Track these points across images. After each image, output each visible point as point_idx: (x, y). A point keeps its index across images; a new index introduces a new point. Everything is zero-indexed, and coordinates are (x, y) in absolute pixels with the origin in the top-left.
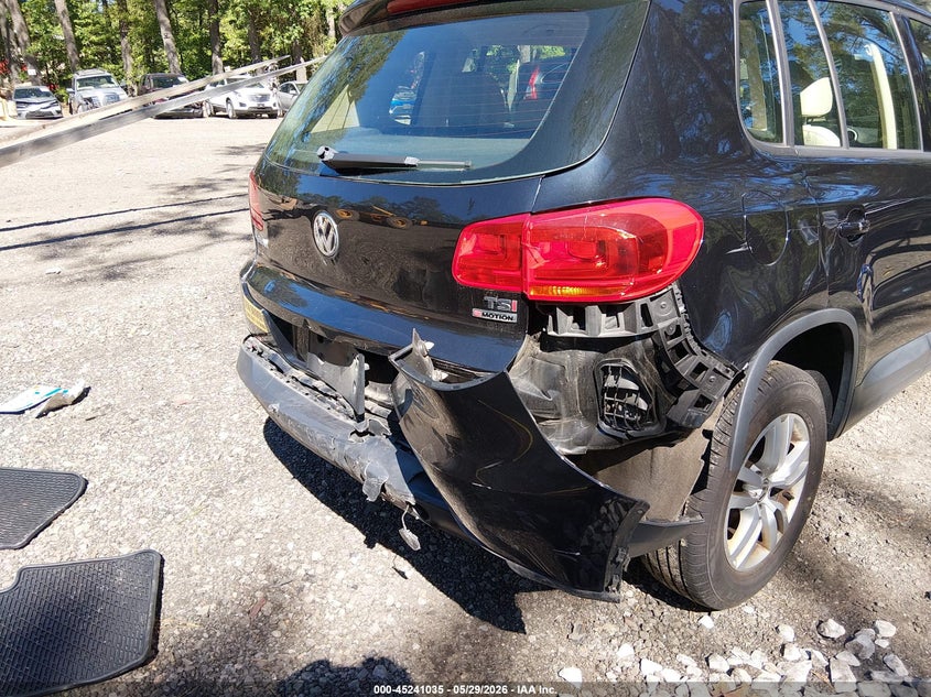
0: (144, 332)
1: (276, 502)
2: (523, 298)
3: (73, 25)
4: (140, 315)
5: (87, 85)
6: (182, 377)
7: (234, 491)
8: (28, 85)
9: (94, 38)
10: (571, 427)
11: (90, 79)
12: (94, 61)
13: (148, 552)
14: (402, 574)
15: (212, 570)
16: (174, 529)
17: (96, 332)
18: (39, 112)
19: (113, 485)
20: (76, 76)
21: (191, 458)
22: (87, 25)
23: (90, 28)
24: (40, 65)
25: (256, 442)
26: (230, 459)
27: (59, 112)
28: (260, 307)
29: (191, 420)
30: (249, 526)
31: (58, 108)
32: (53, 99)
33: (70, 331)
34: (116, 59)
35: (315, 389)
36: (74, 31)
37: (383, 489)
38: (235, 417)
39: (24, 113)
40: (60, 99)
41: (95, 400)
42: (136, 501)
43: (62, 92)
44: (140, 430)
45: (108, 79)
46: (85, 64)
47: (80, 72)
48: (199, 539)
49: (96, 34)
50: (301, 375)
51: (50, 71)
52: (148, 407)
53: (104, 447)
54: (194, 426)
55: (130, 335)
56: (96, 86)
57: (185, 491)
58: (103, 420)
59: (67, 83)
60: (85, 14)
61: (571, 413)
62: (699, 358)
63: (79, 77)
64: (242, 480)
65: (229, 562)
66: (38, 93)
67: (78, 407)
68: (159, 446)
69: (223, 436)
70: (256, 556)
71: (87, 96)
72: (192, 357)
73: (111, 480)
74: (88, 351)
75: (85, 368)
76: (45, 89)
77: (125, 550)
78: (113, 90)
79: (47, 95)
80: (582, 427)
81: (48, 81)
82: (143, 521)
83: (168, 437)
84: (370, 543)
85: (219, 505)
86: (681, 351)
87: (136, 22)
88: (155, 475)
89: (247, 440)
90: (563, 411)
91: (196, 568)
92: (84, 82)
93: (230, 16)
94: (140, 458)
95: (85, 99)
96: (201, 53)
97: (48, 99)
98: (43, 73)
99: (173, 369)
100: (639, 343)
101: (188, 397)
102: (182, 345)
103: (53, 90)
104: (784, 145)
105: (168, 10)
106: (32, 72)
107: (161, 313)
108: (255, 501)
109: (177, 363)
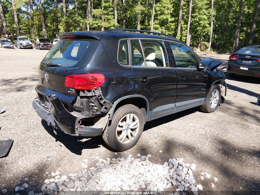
0: (21, 100)
1: (39, 133)
2: (75, 89)
3: (19, 24)
4: (21, 96)
5: (21, 40)
6: (27, 109)
7: (31, 131)
8: (5, 39)
9: (24, 28)
10: (86, 113)
11: (22, 38)
12: (24, 34)
13: (11, 140)
14: (61, 146)
15: (23, 143)
16: (17, 137)
17: (10, 100)
18: (7, 46)
19: (6, 129)
20: (18, 37)
21: (24, 125)
22: (23, 24)
23: (23, 25)
24: (9, 34)
25: (39, 122)
26: (32, 125)
27: (13, 47)
28: (37, 91)
29: (26, 118)
30: (32, 137)
31: (13, 45)
32: (11, 43)
33: (4, 99)
34: (29, 33)
35: (45, 107)
36: (19, 26)
37: (51, 123)
38: (36, 118)
39: (3, 46)
40: (14, 43)
41: (6, 113)
42: (10, 132)
43: (14, 41)
44: (15, 119)
45: (27, 39)
46: (21, 34)
47: (20, 36)
48: (22, 138)
49: (25, 26)
50: (43, 105)
51: (12, 35)
52: (17, 115)
53: (6, 122)
54: (26, 119)
55: (17, 101)
56: (23, 40)
57: (21, 130)
58: (7, 117)
59: (16, 39)
60: (22, 21)
61: (86, 110)
62: (105, 100)
63: (19, 38)
64: (33, 129)
65: (26, 142)
66: (7, 41)
67: (2, 114)
68: (18, 122)
69: (32, 121)
70: (32, 141)
71: (21, 43)
72: (30, 106)
73: (6, 128)
74: (7, 103)
75: (5, 107)
76: (9, 40)
77: (6, 139)
78: (28, 42)
79: (10, 42)
80: (88, 113)
81: (10, 38)
82: (11, 135)
83: (20, 121)
84: (56, 141)
85: (27, 133)
86: (101, 99)
87: (36, 24)
88: (16, 127)
89: (37, 122)
90: (84, 110)
91: (20, 143)
92: (20, 39)
93: (61, 24)
94: (13, 124)
95: (20, 44)
96: (53, 33)
97: (10, 43)
98: (10, 36)
99: (25, 108)
100: (94, 97)
101: (27, 113)
102: (29, 103)
103: (12, 41)
104: (129, 65)
105: (45, 21)
106: (7, 36)
107: (26, 96)
108: (35, 133)
109: (26, 107)
